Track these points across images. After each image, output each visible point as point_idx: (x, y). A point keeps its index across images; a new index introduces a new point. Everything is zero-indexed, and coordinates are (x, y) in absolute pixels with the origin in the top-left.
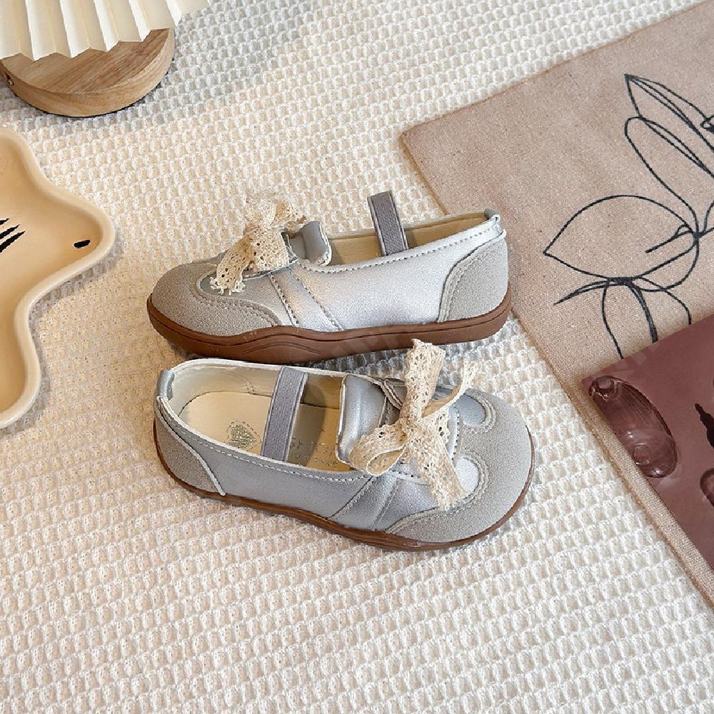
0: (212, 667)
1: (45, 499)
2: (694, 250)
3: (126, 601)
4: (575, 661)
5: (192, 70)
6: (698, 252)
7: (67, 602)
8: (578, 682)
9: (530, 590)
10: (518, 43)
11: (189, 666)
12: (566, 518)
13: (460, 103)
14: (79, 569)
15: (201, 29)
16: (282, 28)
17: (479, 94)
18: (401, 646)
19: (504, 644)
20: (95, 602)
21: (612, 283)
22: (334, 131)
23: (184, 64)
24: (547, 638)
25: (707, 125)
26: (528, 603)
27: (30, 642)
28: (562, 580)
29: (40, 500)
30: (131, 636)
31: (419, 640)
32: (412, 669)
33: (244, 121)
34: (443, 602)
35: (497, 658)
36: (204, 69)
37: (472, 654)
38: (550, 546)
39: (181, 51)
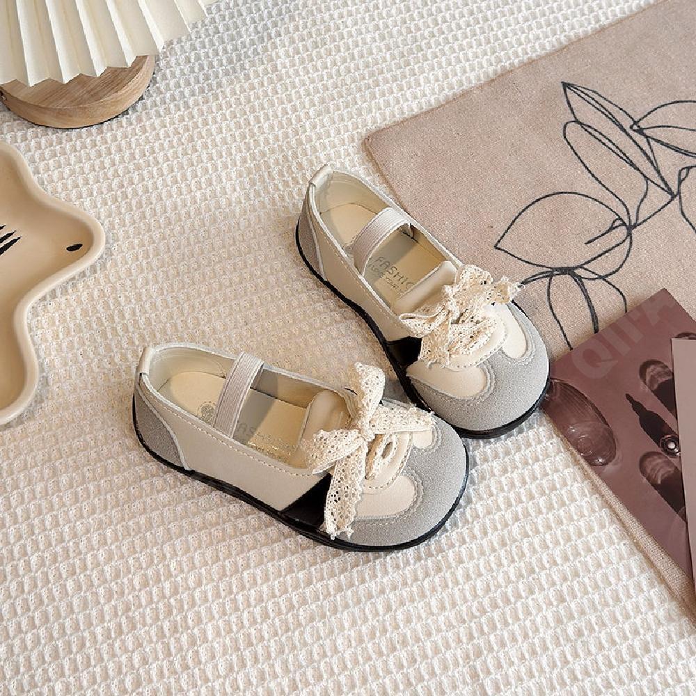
0: (205, 640)
1: (46, 487)
2: (628, 240)
3: (125, 580)
4: (533, 622)
5: (172, 83)
6: (631, 243)
7: (70, 585)
8: (536, 641)
9: (492, 558)
10: (466, 55)
11: (184, 638)
12: (522, 491)
13: (416, 111)
14: (80, 553)
15: (179, 45)
16: (253, 43)
17: (433, 101)
18: (377, 614)
19: (469, 608)
20: (96, 582)
21: (556, 273)
22: (303, 137)
23: (164, 77)
24: (508, 601)
25: (635, 127)
26: (491, 570)
27: (37, 622)
28: (520, 548)
29: (42, 488)
30: (130, 614)
31: (394, 608)
32: (388, 635)
33: (220, 131)
34: (415, 571)
35: (464, 622)
36: (182, 82)
37: (441, 619)
38: (508, 516)
39: (161, 65)
